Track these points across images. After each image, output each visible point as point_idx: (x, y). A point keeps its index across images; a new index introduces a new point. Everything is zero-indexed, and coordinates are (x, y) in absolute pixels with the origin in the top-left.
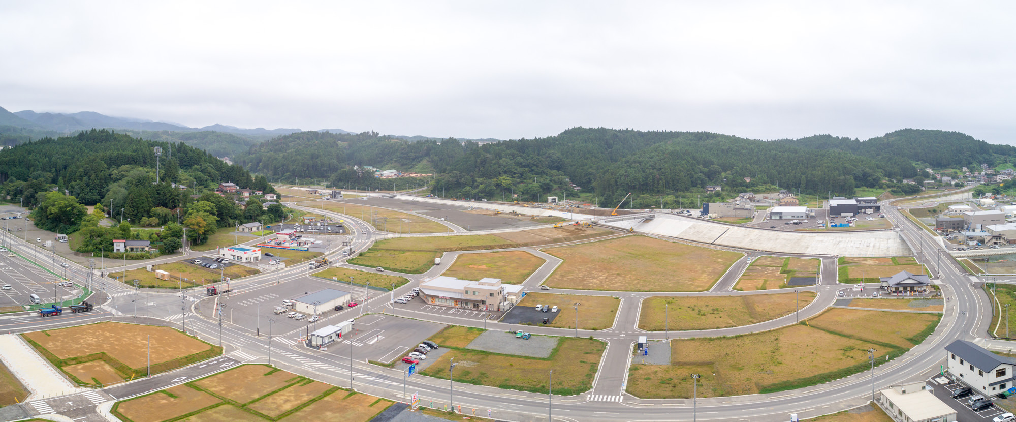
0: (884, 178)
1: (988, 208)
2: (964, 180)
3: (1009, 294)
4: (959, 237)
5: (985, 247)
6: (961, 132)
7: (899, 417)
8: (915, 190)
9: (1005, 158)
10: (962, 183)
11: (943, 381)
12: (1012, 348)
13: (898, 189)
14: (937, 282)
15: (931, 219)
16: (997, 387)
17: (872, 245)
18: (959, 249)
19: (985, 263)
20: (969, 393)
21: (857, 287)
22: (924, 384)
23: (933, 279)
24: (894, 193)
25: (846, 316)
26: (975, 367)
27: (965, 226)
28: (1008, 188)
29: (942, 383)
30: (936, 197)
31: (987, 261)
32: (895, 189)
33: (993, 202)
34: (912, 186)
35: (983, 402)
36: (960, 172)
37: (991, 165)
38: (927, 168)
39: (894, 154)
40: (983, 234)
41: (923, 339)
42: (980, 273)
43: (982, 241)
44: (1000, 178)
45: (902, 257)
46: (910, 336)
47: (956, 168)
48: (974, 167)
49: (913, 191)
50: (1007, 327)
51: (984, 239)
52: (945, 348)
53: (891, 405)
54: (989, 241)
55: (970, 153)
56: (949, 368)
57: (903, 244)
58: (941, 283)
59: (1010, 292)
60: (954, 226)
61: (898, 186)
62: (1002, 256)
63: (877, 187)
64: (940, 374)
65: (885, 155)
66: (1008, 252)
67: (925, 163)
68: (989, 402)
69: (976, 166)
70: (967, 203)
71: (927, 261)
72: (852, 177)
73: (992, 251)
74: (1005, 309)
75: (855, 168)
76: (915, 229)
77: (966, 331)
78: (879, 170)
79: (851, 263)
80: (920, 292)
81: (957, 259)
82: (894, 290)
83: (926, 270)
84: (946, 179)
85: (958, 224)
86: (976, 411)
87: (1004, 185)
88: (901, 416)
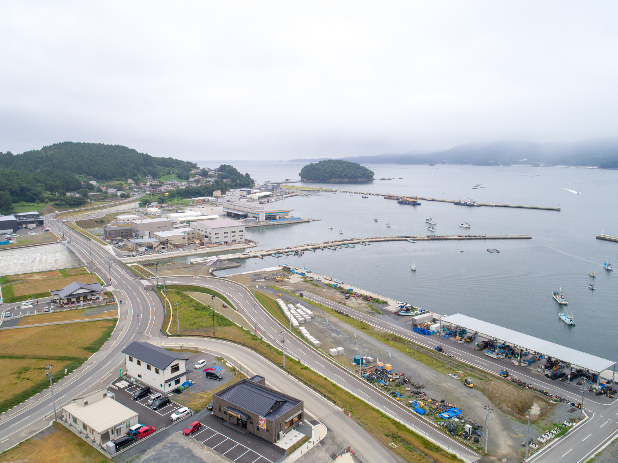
0: (45, 191)
1: (154, 217)
2: (129, 191)
3: (178, 293)
4: (128, 245)
5: (154, 252)
6: (124, 146)
7: (84, 431)
8: (80, 202)
9: (169, 170)
10: (128, 193)
11: (123, 384)
12: (184, 343)
13: (62, 202)
14: (110, 289)
15: (99, 230)
16: (173, 383)
17: (38, 259)
18: (129, 256)
19: (155, 267)
20: (148, 392)
21: (26, 305)
22: (105, 391)
23: (106, 286)
24: (58, 206)
25: (17, 336)
26: (151, 366)
27: (134, 234)
28: (173, 197)
29: (122, 386)
30: (102, 208)
31: (157, 265)
32: (59, 202)
33: (159, 210)
34: (76, 198)
35: (161, 400)
36: (126, 183)
37: (155, 176)
38: (91, 180)
39: (54, 167)
40: (151, 241)
41: (101, 346)
42: (150, 277)
43: (150, 247)
44: (165, 188)
45: (72, 268)
46: (87, 345)
47: (121, 180)
48: (139, 179)
49: (77, 203)
50: (178, 324)
51: (153, 244)
52: (123, 352)
53: (75, 420)
54: (157, 246)
55: (134, 165)
56: (127, 371)
57: (71, 256)
58: (114, 289)
59: (179, 292)
60: (122, 234)
61: (62, 200)
62: (170, 260)
63: (38, 201)
64: (120, 378)
65: (43, 169)
66: (176, 255)
67: (89, 176)
68: (167, 399)
69: (140, 177)
70: (134, 212)
71: (98, 270)
72: (8, 193)
73: (160, 256)
74: (175, 307)
75: (10, 183)
76: (83, 240)
77: (141, 333)
78: (39, 184)
79: (16, 280)
80: (93, 300)
81: (128, 265)
82: (66, 301)
83: (98, 278)
84: (111, 191)
85: (126, 232)
86: (155, 409)
87: (169, 195)
88: (86, 430)
